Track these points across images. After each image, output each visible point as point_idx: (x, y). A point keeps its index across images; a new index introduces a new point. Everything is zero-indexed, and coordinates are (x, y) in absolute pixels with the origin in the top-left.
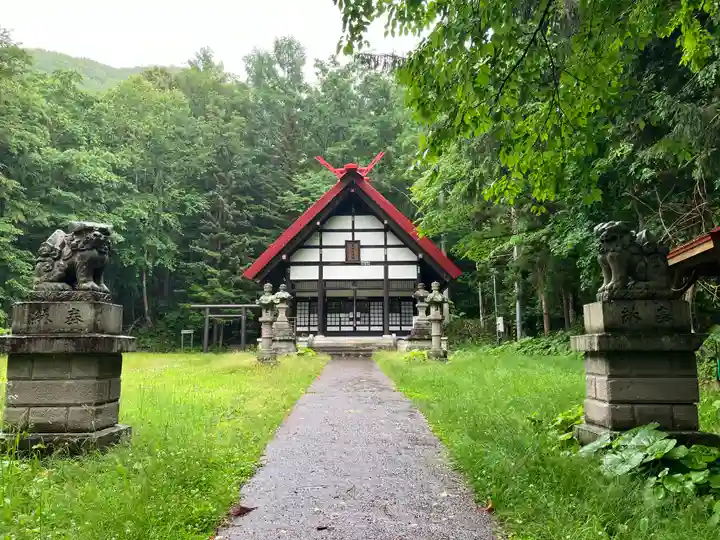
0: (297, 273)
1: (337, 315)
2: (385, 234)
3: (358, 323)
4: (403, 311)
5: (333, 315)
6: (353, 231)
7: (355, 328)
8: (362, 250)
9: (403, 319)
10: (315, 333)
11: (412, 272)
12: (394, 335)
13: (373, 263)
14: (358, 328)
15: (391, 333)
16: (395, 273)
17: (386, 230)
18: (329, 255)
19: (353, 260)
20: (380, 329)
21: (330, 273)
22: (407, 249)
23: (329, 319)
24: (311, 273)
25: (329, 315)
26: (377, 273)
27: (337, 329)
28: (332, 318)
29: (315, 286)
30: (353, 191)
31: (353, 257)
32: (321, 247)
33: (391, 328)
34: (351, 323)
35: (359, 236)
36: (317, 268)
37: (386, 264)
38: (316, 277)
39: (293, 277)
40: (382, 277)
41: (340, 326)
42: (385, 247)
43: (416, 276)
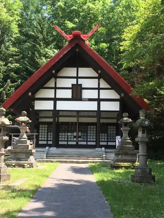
0: (39, 106)
1: (66, 134)
2: (99, 80)
3: (80, 139)
4: (109, 132)
5: (63, 134)
6: (77, 78)
7: (77, 143)
8: (84, 92)
9: (109, 137)
10: (50, 146)
11: (115, 107)
12: (103, 149)
13: (90, 100)
14: (80, 143)
15: (101, 146)
16: (105, 106)
17: (99, 78)
18: (61, 94)
19: (77, 98)
20: (94, 143)
21: (61, 106)
22: (113, 91)
23: (60, 137)
24: (48, 106)
25: (60, 134)
26: (92, 106)
27: (65, 143)
28: (63, 136)
29: (51, 114)
30: (77, 50)
31: (77, 95)
32: (56, 88)
33: (101, 143)
34: (75, 139)
35: (80, 81)
36: (52, 102)
37: (99, 100)
38: (52, 108)
39: (36, 108)
40: (96, 109)
41: (68, 141)
42: (99, 89)
43: (118, 109)
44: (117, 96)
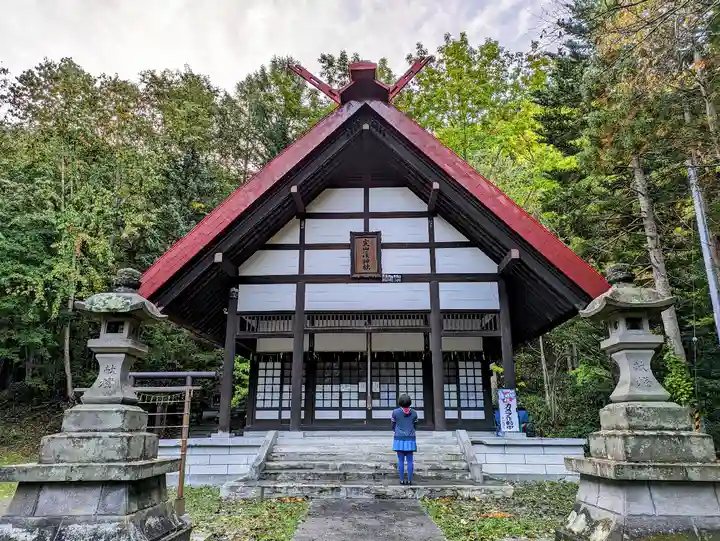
0: (250, 299)
1: (336, 388)
2: (431, 220)
3: (376, 403)
4: (462, 380)
5: (328, 388)
6: (367, 215)
7: (369, 413)
8: (388, 255)
9: (463, 395)
11: (487, 297)
13: (407, 278)
14: (376, 415)
16: (453, 297)
17: (430, 215)
18: (317, 263)
19: (366, 272)
21: (319, 298)
22: (477, 251)
23: (318, 396)
24: (283, 298)
25: (319, 388)
26: (416, 297)
27: (334, 415)
28: (325, 394)
29: (287, 324)
30: (366, 127)
31: (366, 265)
32: (302, 247)
34: (362, 403)
35: (375, 225)
36: (292, 288)
37: (434, 279)
38: (291, 306)
39: (243, 306)
40: (427, 305)
41: (340, 409)
42: (432, 246)
43: (494, 304)
44: (492, 268)
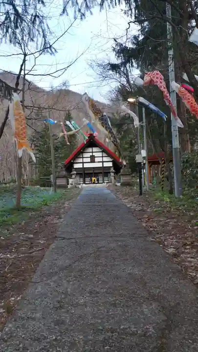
0: (76, 166)
4: (109, 176)
5: (87, 178)
6: (92, 152)
8: (96, 158)
10: (82, 184)
11: (110, 164)
13: (99, 162)
16: (106, 165)
17: (102, 152)
18: (85, 160)
19: (93, 161)
20: (101, 182)
21: (86, 165)
22: (109, 157)
23: (86, 180)
24: (80, 166)
26: (100, 165)
29: (81, 170)
30: (92, 141)
31: (93, 160)
32: (83, 158)
35: (94, 154)
36: (82, 164)
37: (103, 162)
38: (82, 167)
39: (75, 167)
40: (102, 166)
42: (102, 157)
43: (112, 165)
44: (111, 160)
